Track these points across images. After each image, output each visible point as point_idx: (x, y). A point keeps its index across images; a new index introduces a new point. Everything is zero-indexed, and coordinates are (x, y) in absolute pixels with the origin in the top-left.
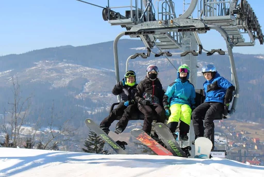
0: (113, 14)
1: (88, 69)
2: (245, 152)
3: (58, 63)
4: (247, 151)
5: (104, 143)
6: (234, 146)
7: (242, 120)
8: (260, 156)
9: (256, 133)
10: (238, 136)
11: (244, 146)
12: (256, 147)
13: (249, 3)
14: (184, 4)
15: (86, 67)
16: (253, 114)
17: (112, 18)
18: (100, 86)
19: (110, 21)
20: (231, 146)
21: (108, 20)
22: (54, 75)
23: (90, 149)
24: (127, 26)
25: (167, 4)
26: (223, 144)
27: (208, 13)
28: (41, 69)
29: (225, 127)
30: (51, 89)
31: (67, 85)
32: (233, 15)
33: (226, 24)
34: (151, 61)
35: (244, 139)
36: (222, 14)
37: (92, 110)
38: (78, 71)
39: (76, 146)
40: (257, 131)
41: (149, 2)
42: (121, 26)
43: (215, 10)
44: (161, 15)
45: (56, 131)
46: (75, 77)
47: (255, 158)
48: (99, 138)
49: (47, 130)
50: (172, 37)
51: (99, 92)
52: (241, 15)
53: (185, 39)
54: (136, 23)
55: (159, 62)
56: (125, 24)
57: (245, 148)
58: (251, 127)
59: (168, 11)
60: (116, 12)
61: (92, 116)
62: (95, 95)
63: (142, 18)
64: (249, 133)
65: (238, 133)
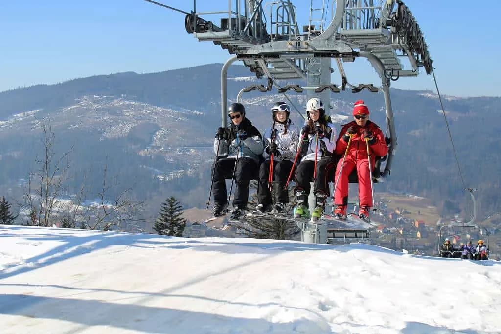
0: (202, 23)
1: (160, 109)
2: (402, 243)
3: (112, 99)
4: (404, 241)
5: (185, 226)
6: (385, 233)
7: (398, 193)
8: (424, 249)
9: (419, 212)
10: (391, 216)
11: (401, 232)
12: (419, 235)
13: (410, 10)
14: (312, 10)
15: (156, 107)
16: (416, 183)
17: (199, 29)
18: (177, 137)
19: (197, 33)
20: (381, 231)
21: (195, 32)
22: (107, 118)
24: (222, 42)
25: (285, 10)
27: (348, 24)
28: (86, 109)
30: (102, 139)
31: (126, 134)
32: (385, 28)
33: (374, 41)
34: (258, 98)
35: (401, 222)
36: (368, 27)
37: (166, 174)
38: (144, 112)
39: (140, 230)
40: (421, 209)
41: (258, 6)
42: (214, 42)
43: (358, 20)
44: (275, 26)
45: (109, 206)
46: (140, 122)
47: (417, 250)
48: (178, 217)
49: (94, 205)
51: (177, 146)
52: (398, 28)
53: (311, 64)
54: (236, 38)
55: (270, 100)
56: (220, 40)
57: (403, 235)
58: (412, 204)
59: (286, 20)
60: (206, 21)
61: (165, 182)
62: (171, 151)
63: (247, 30)
64: (408, 213)
65: (392, 212)
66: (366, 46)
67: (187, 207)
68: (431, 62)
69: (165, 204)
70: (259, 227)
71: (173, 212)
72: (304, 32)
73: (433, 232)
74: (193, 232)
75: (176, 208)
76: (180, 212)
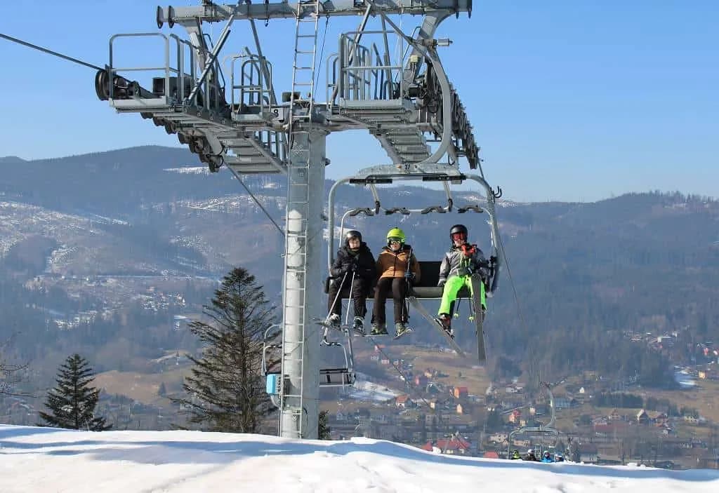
0: (123, 84)
1: (59, 216)
2: (434, 421)
4: (438, 420)
5: (96, 399)
6: (409, 407)
7: (429, 346)
8: (468, 430)
9: (460, 375)
10: (418, 382)
11: (433, 405)
12: (459, 409)
14: (296, 68)
15: (53, 213)
17: (118, 94)
18: (87, 260)
19: (114, 101)
20: (403, 405)
21: (110, 99)
23: (58, 415)
24: (154, 115)
25: (254, 67)
26: (384, 402)
27: (351, 92)
29: (388, 362)
31: (4, 255)
32: (407, 98)
33: (390, 118)
34: (215, 201)
35: (433, 390)
36: (383, 96)
37: (67, 318)
38: (34, 220)
39: (25, 405)
40: (464, 371)
41: (210, 62)
42: (142, 114)
43: (366, 85)
44: (238, 92)
46: (26, 236)
47: (457, 433)
48: (83, 387)
50: (265, 146)
51: (86, 274)
52: (427, 100)
53: (295, 151)
54: (180, 109)
55: (234, 204)
56: (152, 111)
57: (434, 411)
58: (449, 362)
59: (255, 82)
60: (128, 81)
61: (66, 332)
62: (76, 281)
63: (194, 96)
64: (444, 376)
65: (420, 376)
66: (379, 126)
67: (102, 370)
68: (477, 150)
69: (65, 366)
70: (215, 401)
71: (78, 378)
72: (284, 101)
73: (481, 405)
74: (112, 409)
75: (82, 372)
76: (90, 377)
